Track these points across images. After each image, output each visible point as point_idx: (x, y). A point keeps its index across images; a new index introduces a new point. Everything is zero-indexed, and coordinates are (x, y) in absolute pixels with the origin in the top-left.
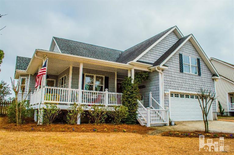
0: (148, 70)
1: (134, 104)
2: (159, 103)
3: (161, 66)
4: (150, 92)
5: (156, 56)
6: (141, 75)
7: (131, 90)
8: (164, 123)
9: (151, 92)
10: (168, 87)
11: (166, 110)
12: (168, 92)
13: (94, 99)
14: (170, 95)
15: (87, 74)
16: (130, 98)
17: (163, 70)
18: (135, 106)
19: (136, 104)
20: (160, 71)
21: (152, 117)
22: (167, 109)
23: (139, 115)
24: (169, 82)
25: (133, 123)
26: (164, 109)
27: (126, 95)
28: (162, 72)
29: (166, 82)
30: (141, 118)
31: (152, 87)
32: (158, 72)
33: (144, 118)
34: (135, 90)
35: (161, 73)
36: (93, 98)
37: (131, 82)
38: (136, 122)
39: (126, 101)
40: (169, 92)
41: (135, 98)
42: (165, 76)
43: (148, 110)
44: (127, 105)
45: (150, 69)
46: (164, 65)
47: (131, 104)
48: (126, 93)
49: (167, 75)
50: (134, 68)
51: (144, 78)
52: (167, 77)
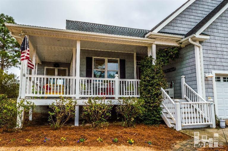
0: (178, 45)
1: (155, 94)
2: (197, 92)
3: (197, 35)
4: (182, 77)
5: (190, 23)
6: (167, 52)
7: (150, 74)
8: (207, 123)
9: (184, 76)
10: (211, 67)
11: (209, 102)
12: (210, 75)
13: (105, 88)
14: (214, 79)
15: (95, 57)
16: (151, 86)
17: (201, 42)
18: (157, 97)
19: (158, 95)
20: (197, 44)
21: (185, 113)
22: (211, 101)
23: (164, 111)
24: (212, 60)
25: (155, 122)
26: (206, 102)
27: (145, 81)
28: (200, 45)
29: (208, 59)
30: (168, 115)
31: (185, 69)
32: (193, 46)
33: (171, 116)
34: (156, 74)
35: (198, 46)
36: (103, 87)
37: (151, 63)
38: (160, 121)
39: (144, 90)
40: (212, 75)
41: (157, 86)
42: (205, 51)
43: (177, 103)
44: (146, 96)
45: (181, 43)
46: (202, 34)
47: (151, 95)
48: (144, 78)
49: (209, 48)
50: (156, 43)
51: (171, 57)
52: (209, 52)
